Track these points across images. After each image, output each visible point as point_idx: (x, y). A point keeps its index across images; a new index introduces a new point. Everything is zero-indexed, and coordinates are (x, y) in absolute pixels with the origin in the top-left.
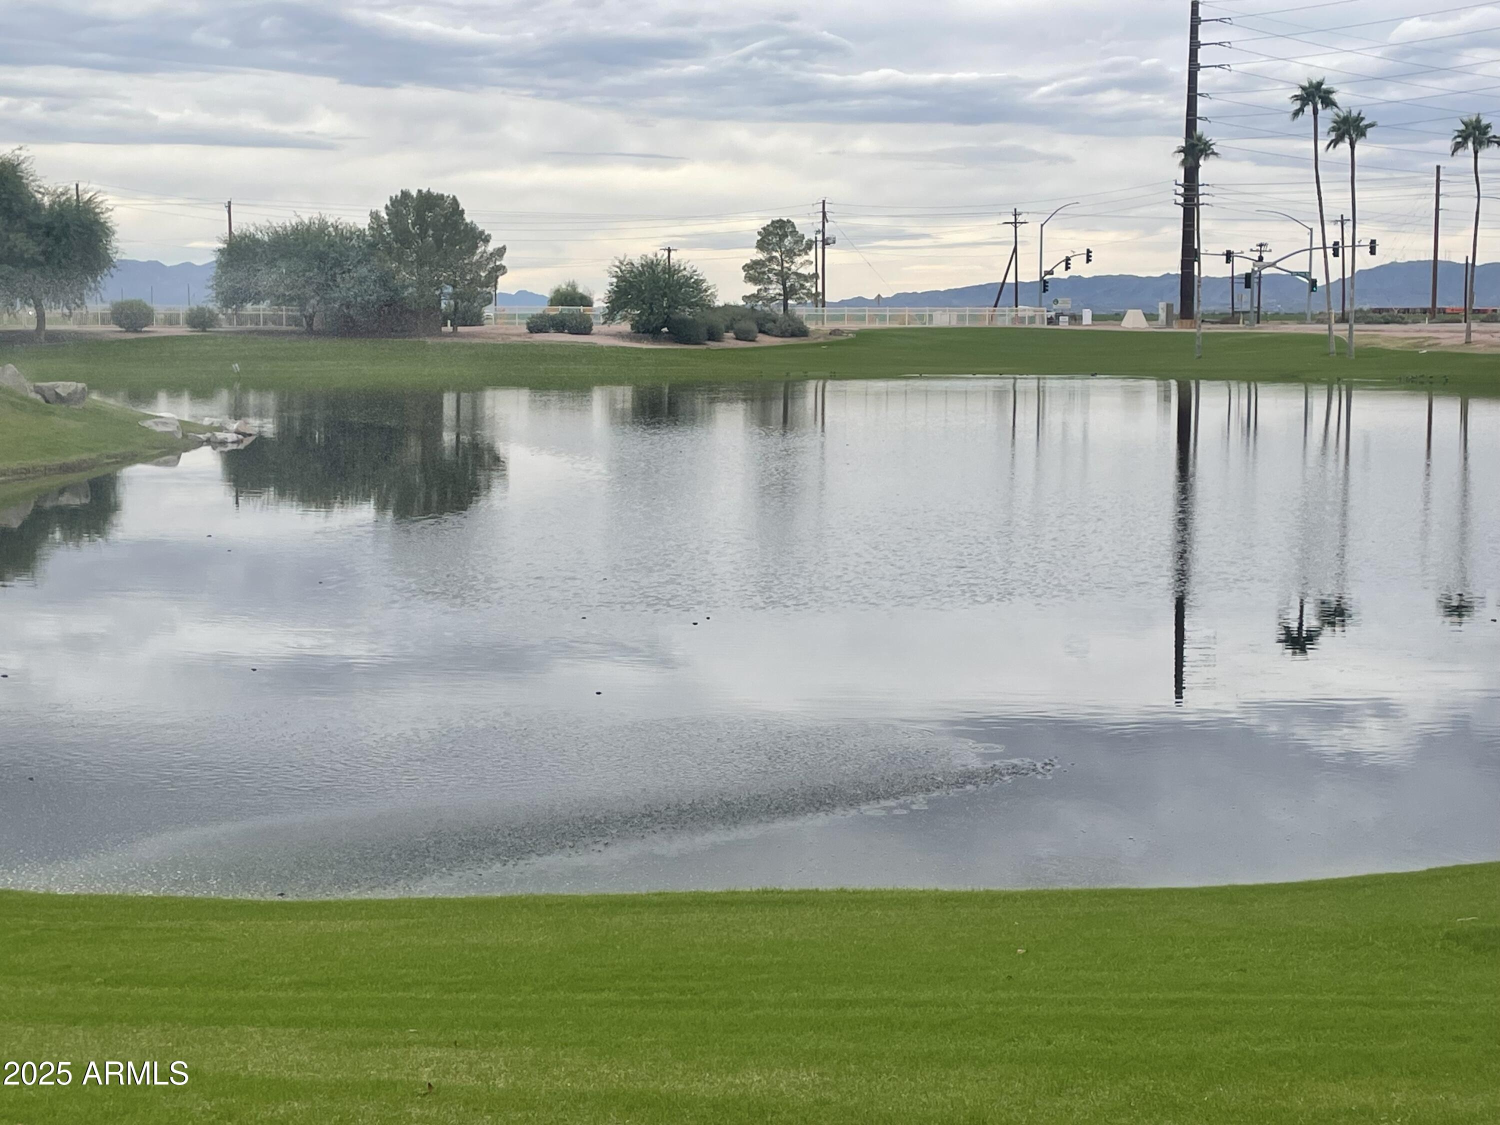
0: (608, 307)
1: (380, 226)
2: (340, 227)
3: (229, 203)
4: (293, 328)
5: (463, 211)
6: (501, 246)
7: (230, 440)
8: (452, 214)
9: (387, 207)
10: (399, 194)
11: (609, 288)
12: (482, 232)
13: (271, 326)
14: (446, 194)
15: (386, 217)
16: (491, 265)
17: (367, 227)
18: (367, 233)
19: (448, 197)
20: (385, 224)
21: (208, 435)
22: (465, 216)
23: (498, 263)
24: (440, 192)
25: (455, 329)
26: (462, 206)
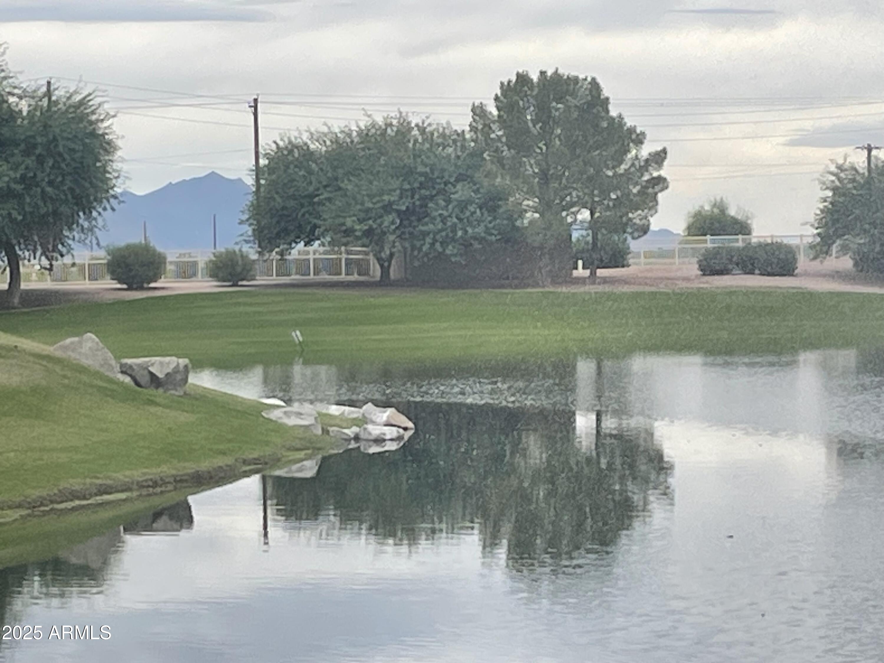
0: (819, 234)
1: (487, 126)
2: (428, 129)
3: (256, 100)
4: (355, 277)
5: (607, 99)
6: (659, 148)
7: (388, 437)
8: (591, 105)
9: (497, 98)
10: (514, 79)
11: (821, 206)
12: (632, 130)
13: (325, 277)
14: (581, 76)
15: (495, 112)
16: (646, 177)
17: (468, 128)
18: (468, 136)
19: (586, 79)
20: (494, 122)
21: (355, 429)
22: (611, 107)
23: (655, 174)
24: (573, 73)
25: (593, 274)
26: (606, 93)
